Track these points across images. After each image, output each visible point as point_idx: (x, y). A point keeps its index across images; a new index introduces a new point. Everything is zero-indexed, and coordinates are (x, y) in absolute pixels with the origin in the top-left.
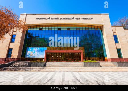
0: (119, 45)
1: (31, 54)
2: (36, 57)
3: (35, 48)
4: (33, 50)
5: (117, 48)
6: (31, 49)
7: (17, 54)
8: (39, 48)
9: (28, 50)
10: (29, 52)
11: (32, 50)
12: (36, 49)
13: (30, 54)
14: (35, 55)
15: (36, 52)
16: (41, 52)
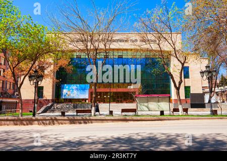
0: (189, 81)
1: (69, 93)
2: (76, 97)
3: (72, 85)
4: (71, 88)
5: (186, 85)
6: (67, 87)
7: (51, 94)
8: (78, 85)
9: (63, 89)
10: (65, 91)
11: (69, 88)
12: (74, 87)
13: (67, 94)
14: (74, 95)
15: (75, 91)
16: (81, 91)
